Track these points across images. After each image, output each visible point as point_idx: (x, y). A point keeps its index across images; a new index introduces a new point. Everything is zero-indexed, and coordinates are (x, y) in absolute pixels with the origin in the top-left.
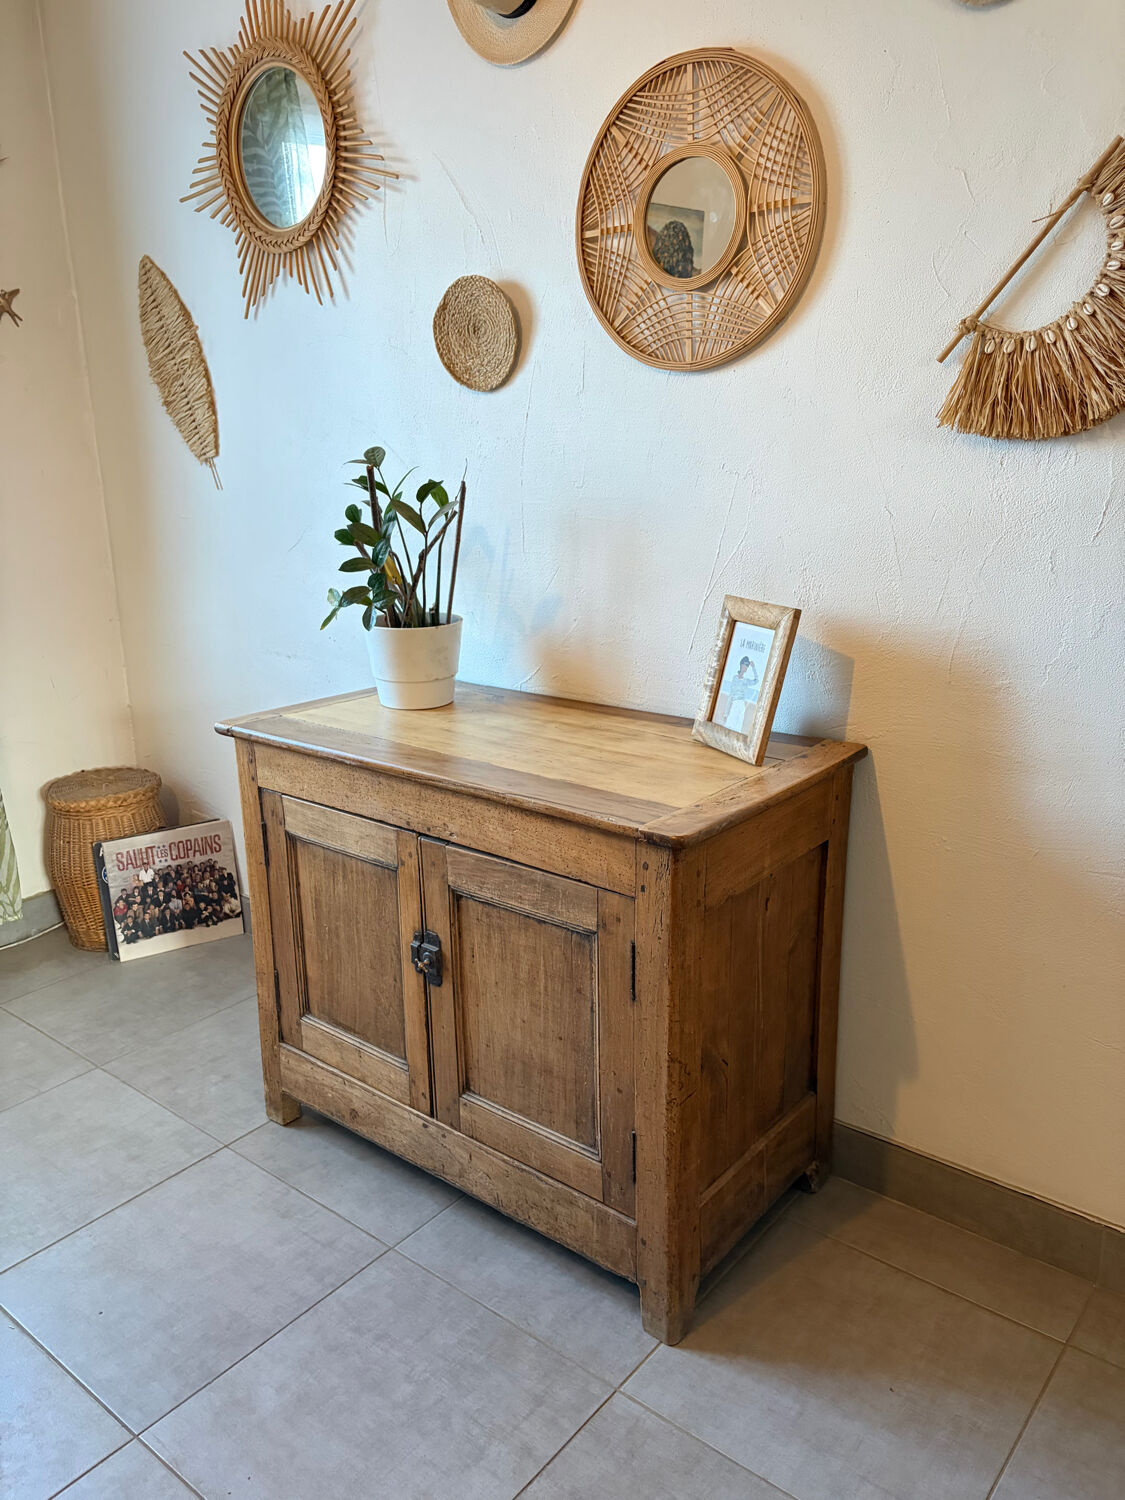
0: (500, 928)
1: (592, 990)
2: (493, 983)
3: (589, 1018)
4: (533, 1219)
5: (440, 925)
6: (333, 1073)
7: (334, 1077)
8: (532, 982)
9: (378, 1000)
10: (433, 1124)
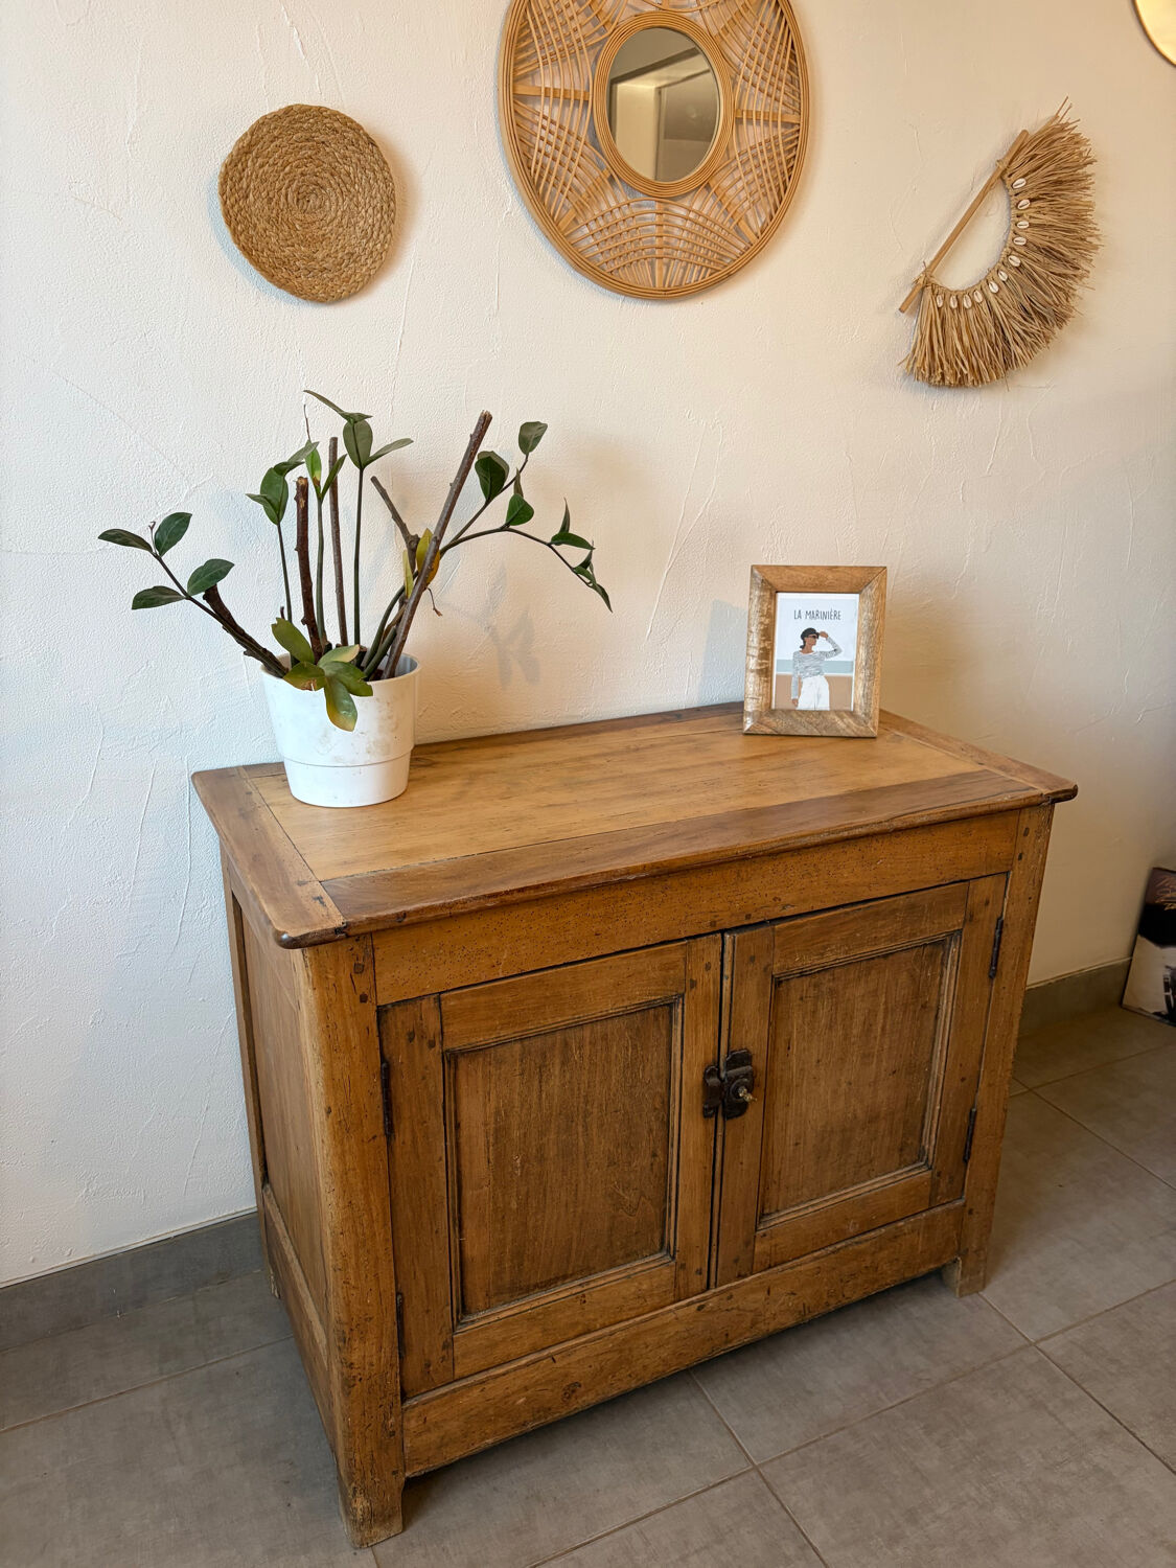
0: (832, 992)
1: (940, 995)
2: (814, 1064)
3: (932, 1028)
4: (848, 1294)
5: (752, 1036)
6: (527, 1365)
7: (531, 1368)
8: (868, 1029)
10: (714, 1295)
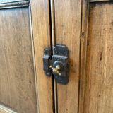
5: (70, 37)
9: (20, 93)
